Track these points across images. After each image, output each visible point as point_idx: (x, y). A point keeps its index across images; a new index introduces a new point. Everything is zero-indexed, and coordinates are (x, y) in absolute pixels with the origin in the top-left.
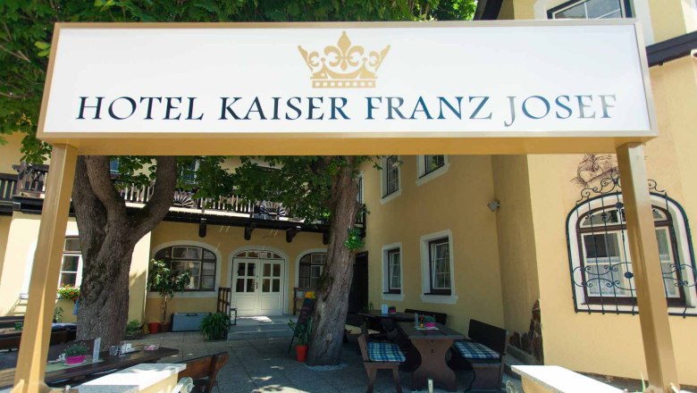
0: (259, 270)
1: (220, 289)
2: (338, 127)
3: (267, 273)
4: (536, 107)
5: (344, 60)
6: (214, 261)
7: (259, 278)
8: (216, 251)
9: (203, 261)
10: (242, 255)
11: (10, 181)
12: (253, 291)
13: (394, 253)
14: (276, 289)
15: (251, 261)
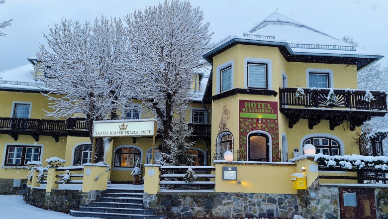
2: (122, 135)
5: (123, 127)
6: (139, 154)
8: (140, 149)
9: (135, 154)
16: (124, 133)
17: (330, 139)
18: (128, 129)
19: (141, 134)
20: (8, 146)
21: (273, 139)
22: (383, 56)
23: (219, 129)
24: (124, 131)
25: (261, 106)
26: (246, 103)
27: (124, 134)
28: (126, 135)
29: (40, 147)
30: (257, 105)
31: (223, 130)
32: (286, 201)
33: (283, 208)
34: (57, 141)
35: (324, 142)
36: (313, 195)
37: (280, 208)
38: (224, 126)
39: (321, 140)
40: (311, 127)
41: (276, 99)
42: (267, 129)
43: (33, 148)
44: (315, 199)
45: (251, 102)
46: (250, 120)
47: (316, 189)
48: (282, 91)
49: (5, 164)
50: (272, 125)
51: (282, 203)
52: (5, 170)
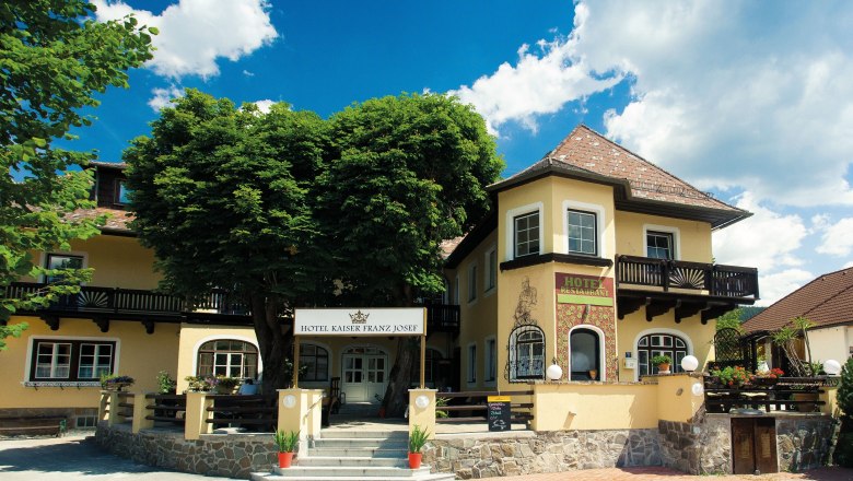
0: (365, 364)
1: (332, 379)
2: (358, 332)
3: (371, 366)
4: (400, 328)
5: (359, 317)
6: (327, 357)
7: (365, 371)
8: (327, 348)
9: (318, 356)
10: (350, 351)
11: (140, 295)
12: (360, 381)
13: (474, 348)
14: (380, 379)
15: (359, 356)
16: (361, 328)
17: (674, 337)
18: (369, 322)
19: (397, 332)
20: (36, 342)
21: (607, 338)
22: (752, 214)
23: (513, 320)
24: (362, 325)
25: (589, 283)
26: (567, 279)
27: (362, 331)
28: (367, 332)
29: (114, 343)
30: (583, 283)
31: (523, 323)
32: (642, 439)
33: (638, 450)
34: (150, 331)
35: (667, 341)
36: (697, 431)
37: (634, 451)
38: (526, 315)
39: (662, 338)
40: (649, 319)
41: (610, 273)
42: (598, 323)
43: (96, 346)
44: (699, 438)
45: (575, 276)
46: (573, 307)
47: (701, 422)
48: (620, 259)
49: (32, 378)
50: (605, 316)
51: (637, 443)
52: (33, 390)
